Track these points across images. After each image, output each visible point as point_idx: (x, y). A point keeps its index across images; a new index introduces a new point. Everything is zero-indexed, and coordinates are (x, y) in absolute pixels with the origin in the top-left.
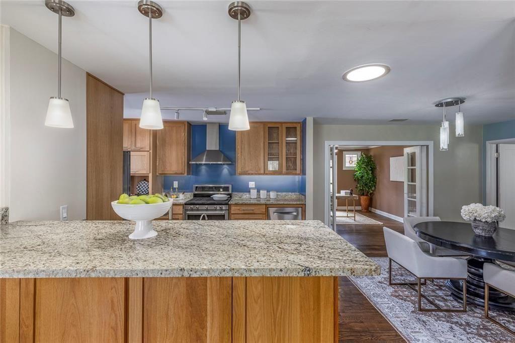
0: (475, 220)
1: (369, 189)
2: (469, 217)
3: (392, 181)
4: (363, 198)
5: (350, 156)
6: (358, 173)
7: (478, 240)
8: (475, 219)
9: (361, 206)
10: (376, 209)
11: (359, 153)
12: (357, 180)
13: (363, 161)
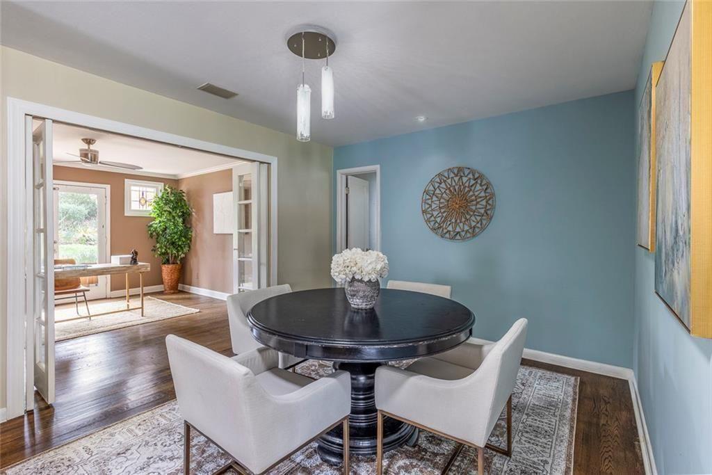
0: (353, 279)
1: (178, 252)
2: (344, 276)
3: (217, 234)
4: (166, 269)
5: (141, 189)
6: (157, 221)
7: (357, 318)
8: (353, 277)
9: (162, 283)
10: (190, 285)
11: (161, 186)
12: (155, 236)
13: (166, 200)
